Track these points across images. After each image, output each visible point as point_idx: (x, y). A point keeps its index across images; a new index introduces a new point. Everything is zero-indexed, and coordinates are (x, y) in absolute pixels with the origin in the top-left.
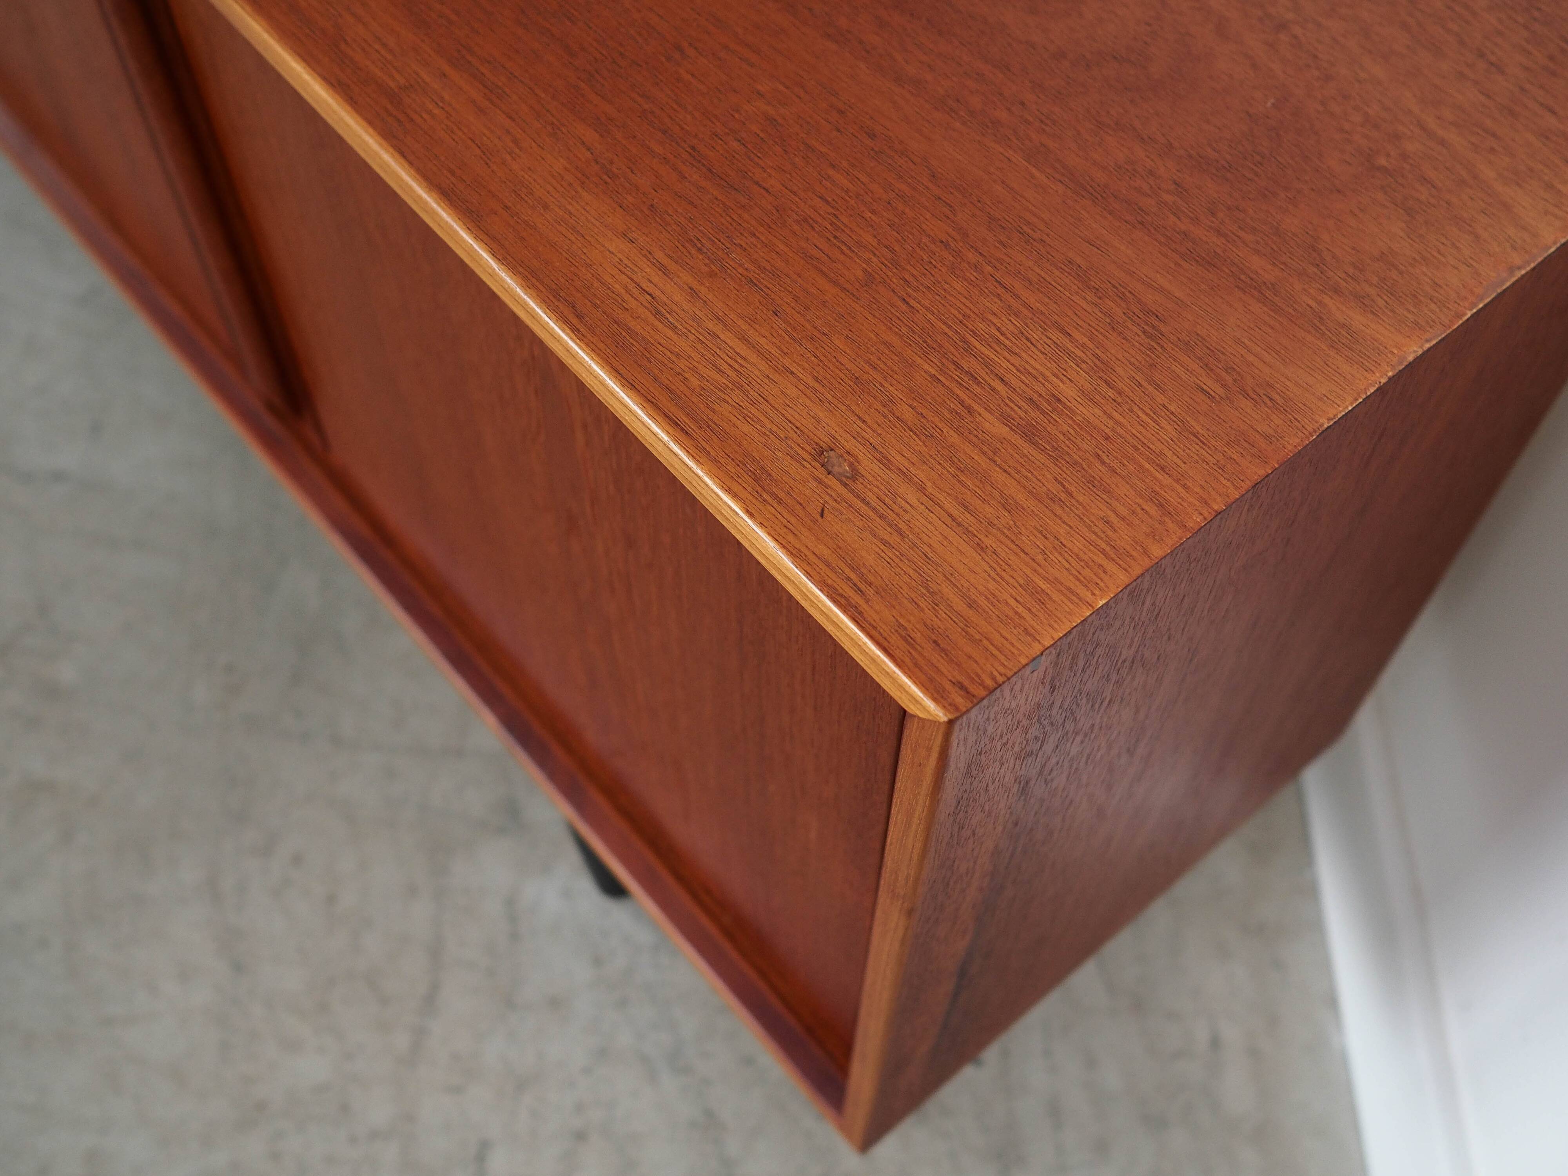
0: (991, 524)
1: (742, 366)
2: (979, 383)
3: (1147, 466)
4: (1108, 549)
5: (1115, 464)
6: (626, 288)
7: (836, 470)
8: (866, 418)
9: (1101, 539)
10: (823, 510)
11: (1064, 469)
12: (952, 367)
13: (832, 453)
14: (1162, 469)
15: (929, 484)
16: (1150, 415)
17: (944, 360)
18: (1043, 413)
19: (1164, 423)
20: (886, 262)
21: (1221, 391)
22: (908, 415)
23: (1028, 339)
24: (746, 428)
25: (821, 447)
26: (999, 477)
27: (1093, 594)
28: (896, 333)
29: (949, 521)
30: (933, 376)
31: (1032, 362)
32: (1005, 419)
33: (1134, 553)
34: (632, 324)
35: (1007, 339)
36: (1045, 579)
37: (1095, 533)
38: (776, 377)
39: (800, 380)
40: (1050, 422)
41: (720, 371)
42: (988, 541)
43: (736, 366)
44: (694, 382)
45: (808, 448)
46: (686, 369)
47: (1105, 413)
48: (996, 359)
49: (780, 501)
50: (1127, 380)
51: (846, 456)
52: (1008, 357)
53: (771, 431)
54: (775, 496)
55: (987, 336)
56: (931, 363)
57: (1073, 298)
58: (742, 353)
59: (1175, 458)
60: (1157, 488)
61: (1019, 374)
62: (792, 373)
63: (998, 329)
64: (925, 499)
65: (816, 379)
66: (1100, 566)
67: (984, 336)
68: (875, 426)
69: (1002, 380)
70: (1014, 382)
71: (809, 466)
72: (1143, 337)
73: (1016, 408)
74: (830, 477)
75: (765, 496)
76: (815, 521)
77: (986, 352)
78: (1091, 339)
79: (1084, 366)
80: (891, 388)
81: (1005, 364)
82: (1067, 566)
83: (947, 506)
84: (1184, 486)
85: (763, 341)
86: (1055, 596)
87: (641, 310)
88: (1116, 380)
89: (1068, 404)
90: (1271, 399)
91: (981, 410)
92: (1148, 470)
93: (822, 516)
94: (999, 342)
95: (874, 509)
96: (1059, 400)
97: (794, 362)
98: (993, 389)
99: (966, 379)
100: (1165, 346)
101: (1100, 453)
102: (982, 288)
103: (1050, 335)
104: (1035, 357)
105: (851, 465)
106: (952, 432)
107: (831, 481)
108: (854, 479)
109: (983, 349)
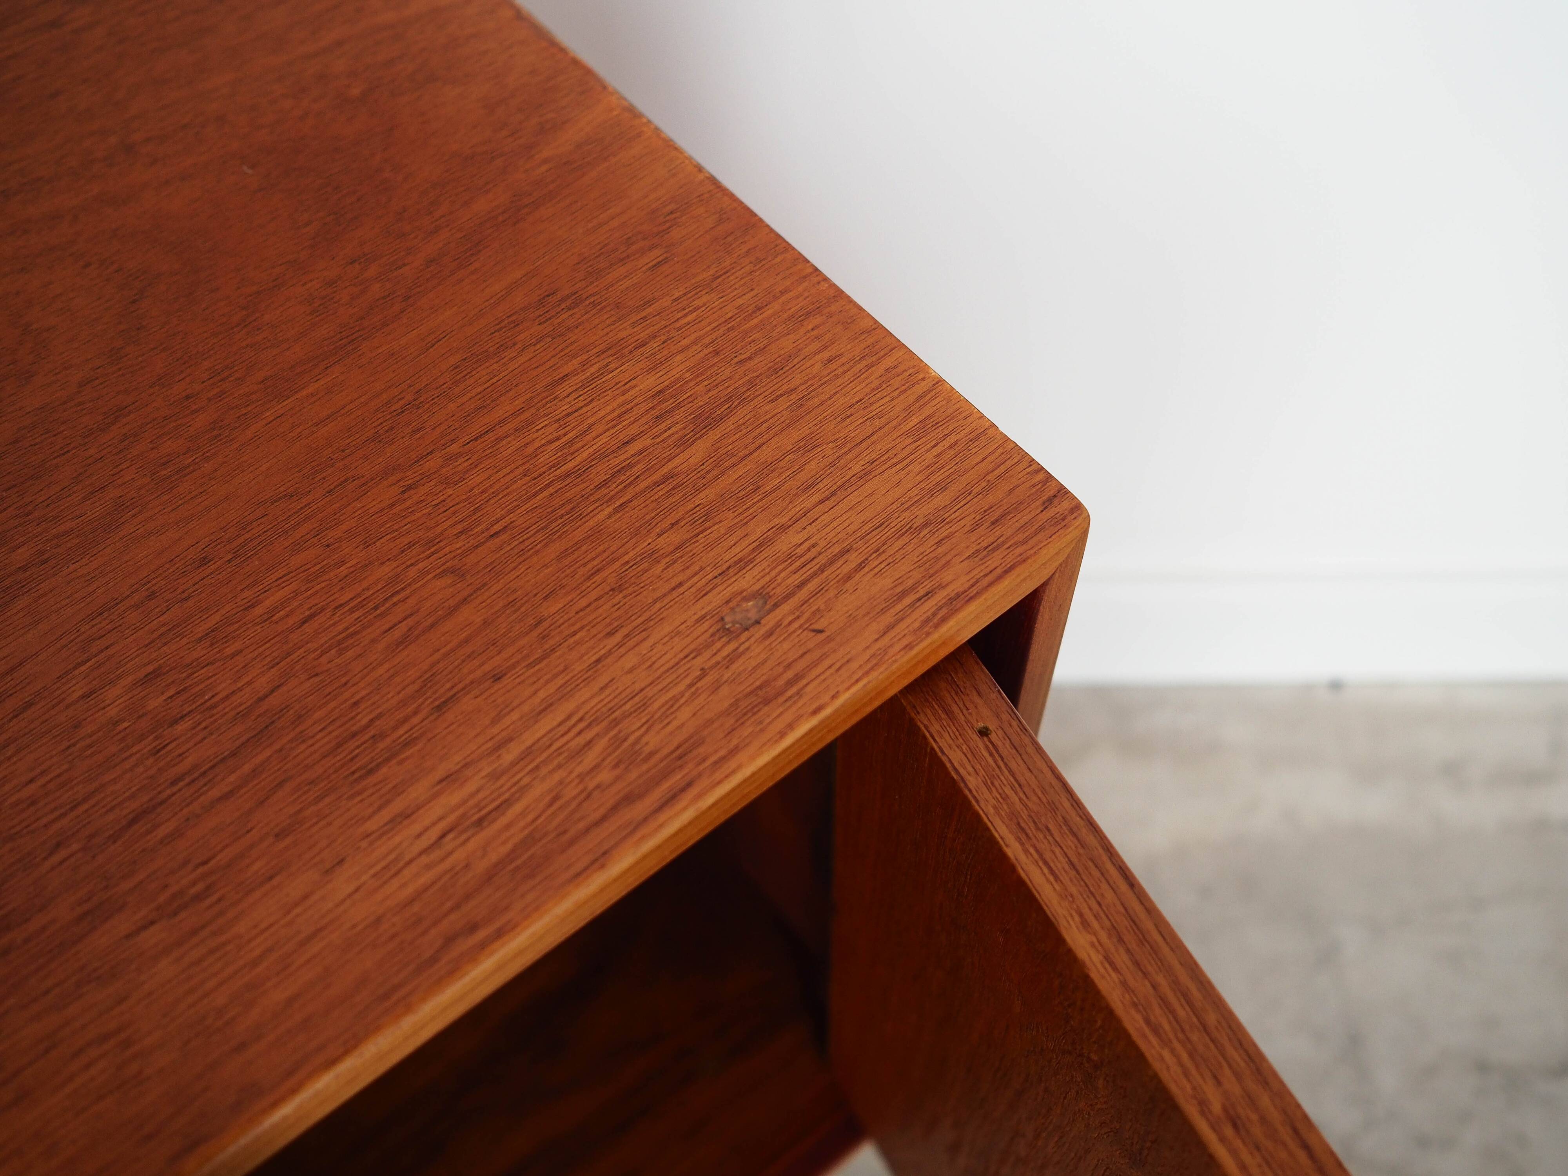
0: (832, 464)
1: (581, 719)
2: (630, 466)
3: (755, 321)
4: (864, 363)
5: (753, 348)
6: (428, 867)
7: (753, 615)
8: (675, 581)
9: (852, 367)
10: (814, 631)
11: (757, 393)
12: (603, 491)
13: (727, 619)
14: (760, 309)
15: (776, 521)
16: (687, 314)
17: (592, 499)
18: (679, 406)
19: (698, 303)
20: (428, 552)
21: (656, 252)
22: (674, 537)
23: (568, 415)
24: (684, 714)
25: (718, 631)
26: (766, 454)
27: (923, 379)
28: (546, 545)
29: (829, 503)
30: (616, 510)
31: (602, 413)
32: (684, 443)
33: (869, 342)
34: (493, 857)
35: (565, 435)
36: (905, 420)
37: (845, 372)
38: (603, 680)
39: (610, 652)
40: (692, 402)
41: (589, 744)
42: (857, 468)
43: (581, 725)
44: (605, 776)
45: (718, 645)
46: (581, 787)
47: (682, 351)
48: (595, 447)
49: (797, 678)
50: (636, 329)
51: (731, 605)
52: (594, 434)
53: (690, 686)
54: (790, 683)
55: (559, 454)
56: (597, 511)
57: (510, 369)
58: (559, 719)
59: (746, 297)
60: (785, 316)
61: (620, 426)
62: (598, 661)
63: (550, 442)
64: (798, 526)
65: (610, 634)
66: (887, 370)
67: (559, 457)
68: (689, 573)
69: (627, 442)
70: (633, 430)
71: (746, 645)
72: (576, 310)
73: (669, 432)
74: (763, 622)
75: (790, 693)
76: (829, 639)
77: (585, 455)
78: (575, 356)
79: (612, 366)
80: (631, 554)
81: (604, 439)
82: (887, 399)
83: (808, 504)
84: (782, 293)
85: (542, 694)
86: (927, 411)
87: (472, 845)
88: (636, 338)
89: (666, 383)
90: (672, 213)
91: (670, 465)
92: (761, 321)
93: (821, 631)
94: (571, 442)
95: (812, 577)
96: (660, 392)
97: (581, 658)
98: (640, 452)
99: (623, 478)
100: (590, 292)
101: (736, 360)
102: (483, 455)
103: (565, 393)
104: (596, 409)
105: (746, 599)
106: (703, 495)
107: (769, 622)
108: (767, 597)
109: (579, 459)
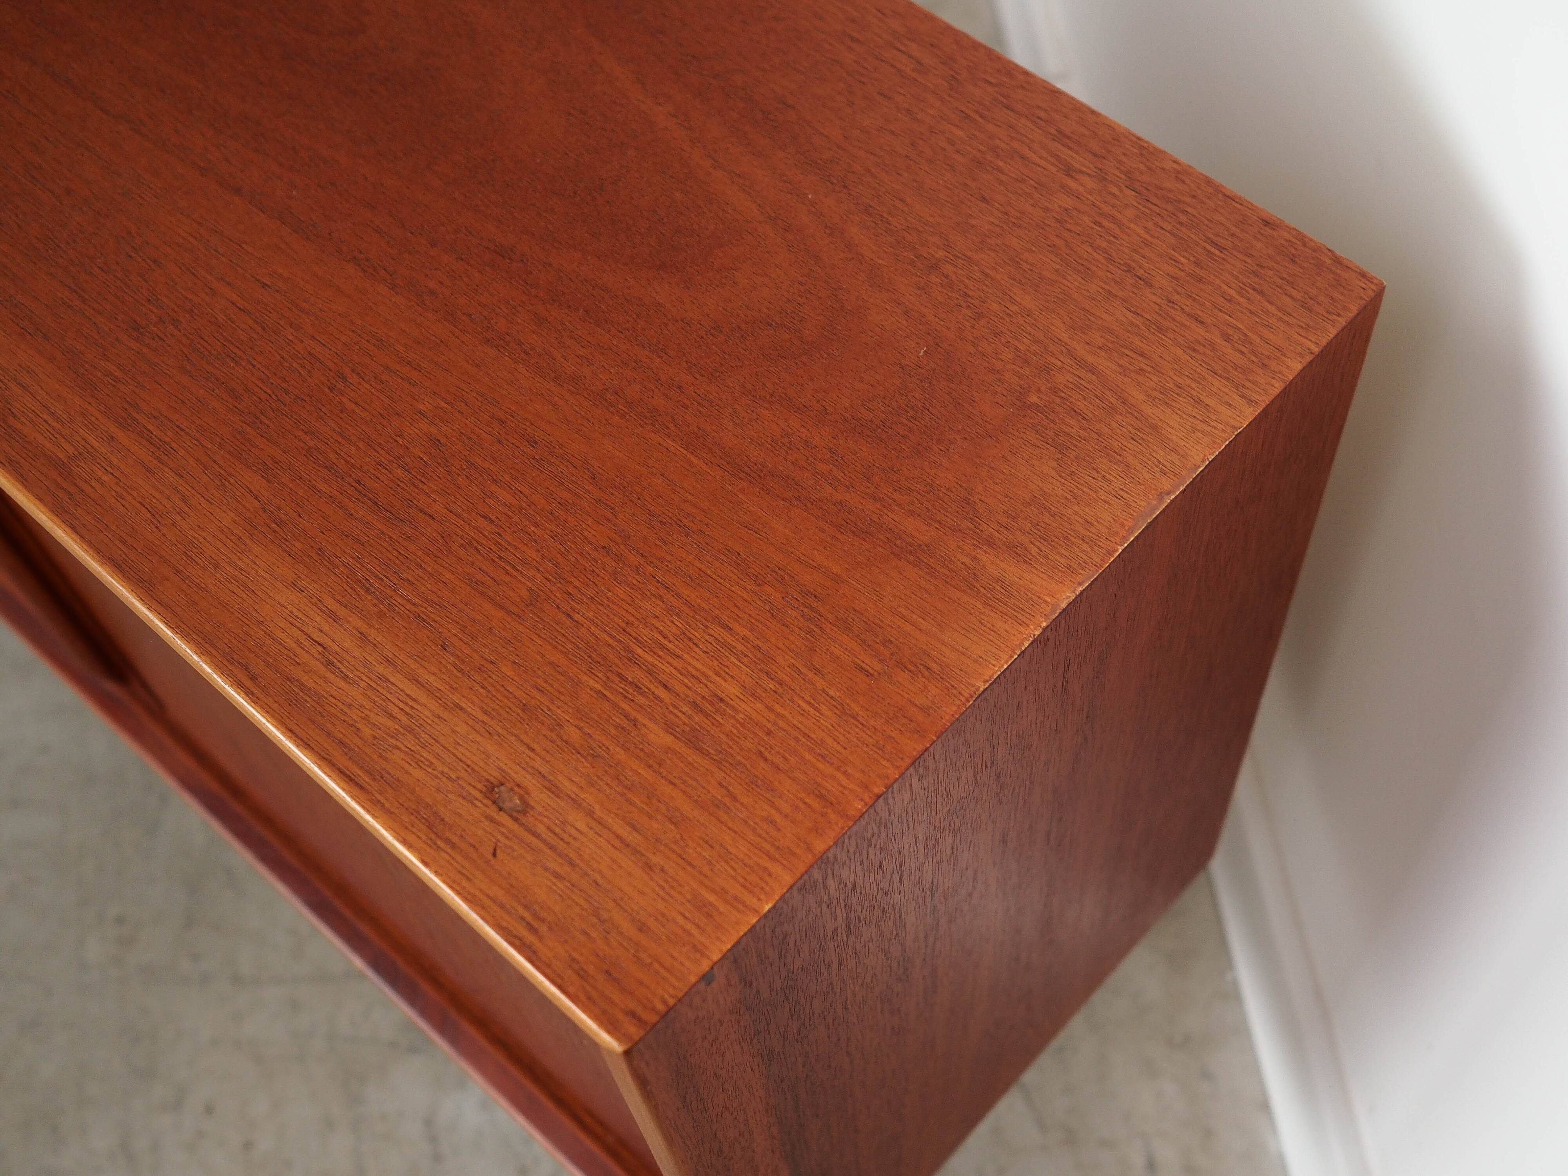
0: (658, 840)
1: (412, 708)
2: (643, 694)
3: (808, 757)
4: (772, 851)
5: (778, 760)
6: (297, 642)
7: (507, 805)
8: (535, 746)
9: (765, 840)
10: (495, 850)
11: (728, 772)
12: (617, 679)
13: (502, 788)
14: (823, 758)
15: (597, 807)
16: (810, 703)
17: (609, 674)
18: (707, 716)
19: (824, 709)
20: (550, 577)
21: (878, 667)
22: (574, 735)
23: (690, 639)
24: (417, 773)
25: (492, 783)
26: (666, 789)
27: (759, 899)
28: (562, 652)
29: (617, 843)
30: (598, 692)
31: (695, 663)
32: (669, 728)
33: (798, 851)
34: (304, 678)
35: (670, 641)
36: (713, 891)
37: (760, 836)
38: (446, 715)
39: (470, 714)
40: (713, 724)
41: (391, 716)
42: (656, 859)
43: (407, 709)
44: (367, 731)
45: (479, 786)
46: (358, 719)
47: (767, 707)
48: (660, 665)
49: (454, 846)
50: (788, 669)
51: (516, 789)
52: (672, 661)
53: (442, 773)
54: (448, 841)
55: (650, 641)
56: (596, 679)
57: (733, 589)
58: (412, 694)
59: (835, 745)
60: (819, 780)
61: (682, 678)
62: (461, 709)
63: (661, 633)
64: (593, 824)
65: (485, 712)
66: (765, 869)
67: (647, 642)
68: (544, 753)
69: (666, 686)
70: (678, 688)
71: (480, 805)
72: (802, 620)
73: (680, 714)
74: (501, 813)
75: (439, 843)
76: (488, 862)
77: (650, 659)
78: (752, 630)
79: (745, 660)
80: (558, 711)
81: (668, 669)
82: (733, 873)
83: (616, 828)
84: (845, 773)
85: (432, 679)
86: (722, 907)
87: (313, 663)
88: (777, 670)
89: (731, 702)
90: (928, 669)
91: (645, 721)
92: (809, 761)
93: (494, 855)
94: (662, 647)
95: (545, 842)
96: (722, 700)
97: (464, 696)
98: (657, 698)
99: (631, 690)
100: (824, 626)
101: (762, 749)
102: (644, 591)
103: (711, 632)
104: (698, 657)
105: (521, 798)
106: (618, 749)
107: (503, 818)
108: (524, 812)
109: (647, 656)
